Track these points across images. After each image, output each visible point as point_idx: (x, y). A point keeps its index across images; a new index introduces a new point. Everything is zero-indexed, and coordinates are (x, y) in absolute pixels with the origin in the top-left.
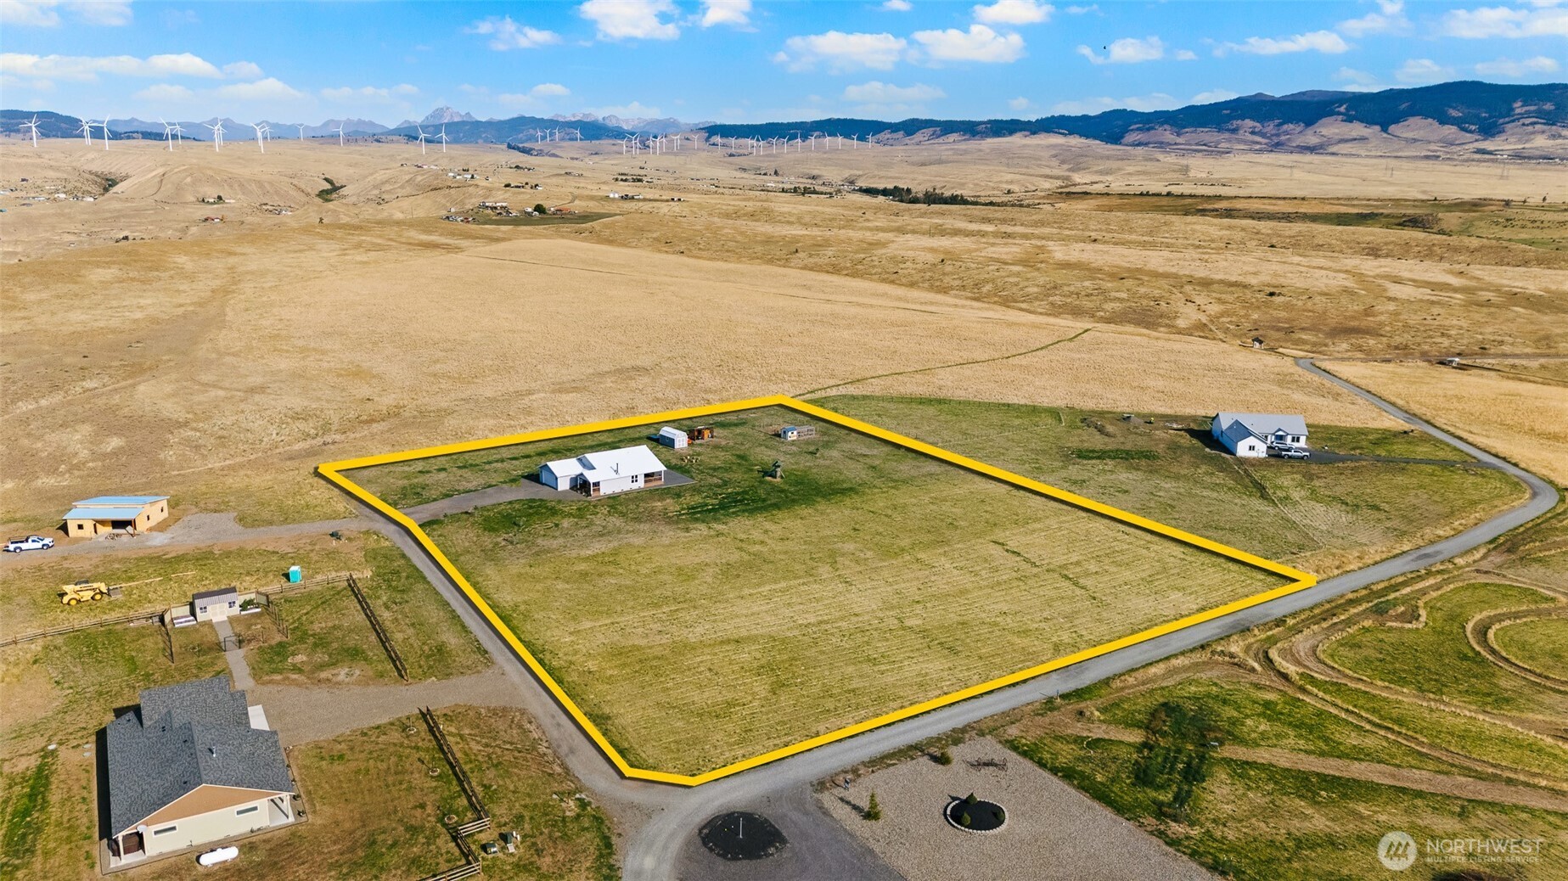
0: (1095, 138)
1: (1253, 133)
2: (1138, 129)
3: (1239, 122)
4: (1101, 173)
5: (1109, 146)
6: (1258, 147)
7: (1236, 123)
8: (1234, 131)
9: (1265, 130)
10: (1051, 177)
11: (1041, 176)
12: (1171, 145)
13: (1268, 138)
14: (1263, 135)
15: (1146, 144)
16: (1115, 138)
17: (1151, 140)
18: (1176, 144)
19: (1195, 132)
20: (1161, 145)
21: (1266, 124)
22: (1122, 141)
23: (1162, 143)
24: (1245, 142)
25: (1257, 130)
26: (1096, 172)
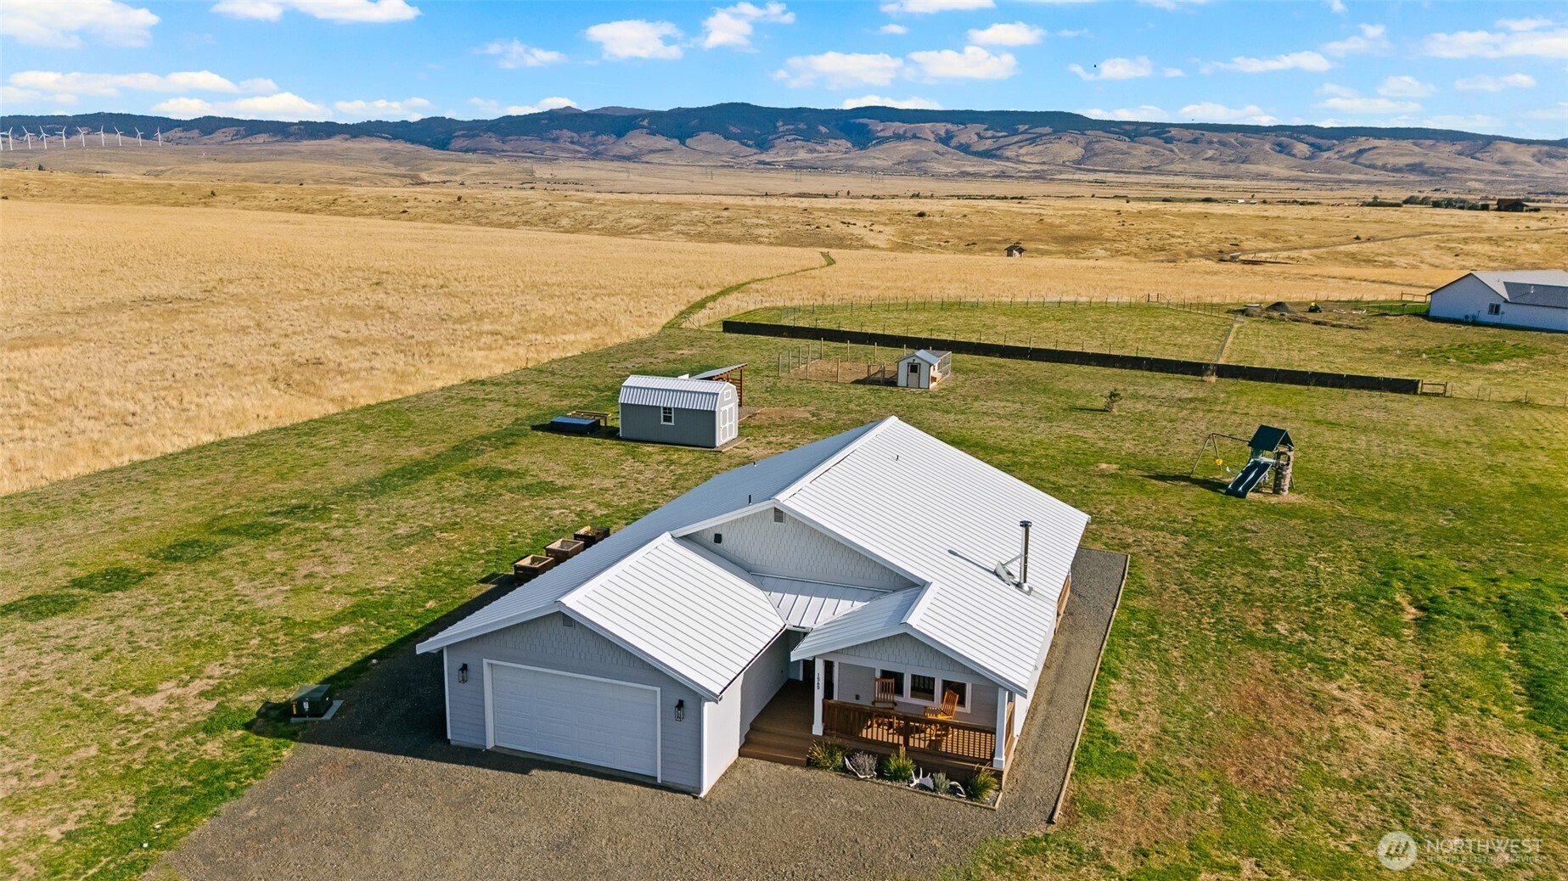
0: (422, 143)
1: (572, 142)
2: (463, 136)
3: (558, 132)
4: (445, 173)
5: (437, 151)
6: (580, 155)
7: (556, 133)
8: (555, 140)
9: (582, 140)
10: (397, 176)
11: (385, 174)
12: (498, 151)
13: (586, 147)
14: (582, 145)
15: (474, 151)
16: (443, 145)
17: (479, 146)
18: (503, 151)
19: (519, 140)
20: (490, 151)
21: (582, 135)
22: (450, 147)
23: (490, 150)
24: (567, 151)
25: (575, 140)
26: (440, 173)
